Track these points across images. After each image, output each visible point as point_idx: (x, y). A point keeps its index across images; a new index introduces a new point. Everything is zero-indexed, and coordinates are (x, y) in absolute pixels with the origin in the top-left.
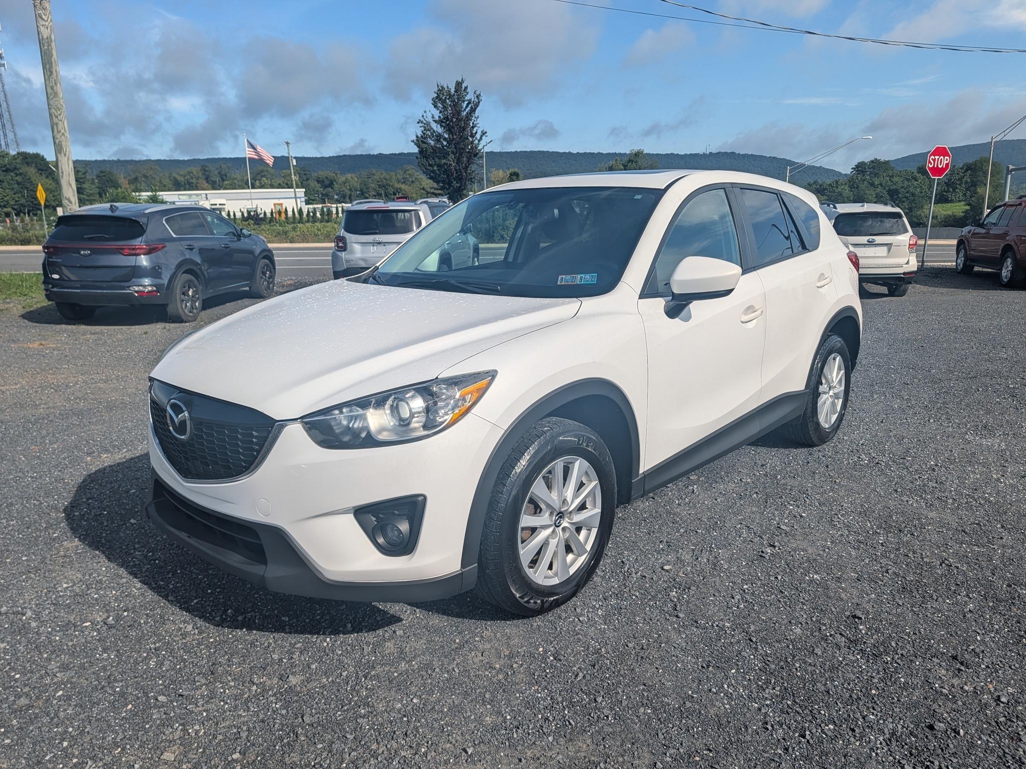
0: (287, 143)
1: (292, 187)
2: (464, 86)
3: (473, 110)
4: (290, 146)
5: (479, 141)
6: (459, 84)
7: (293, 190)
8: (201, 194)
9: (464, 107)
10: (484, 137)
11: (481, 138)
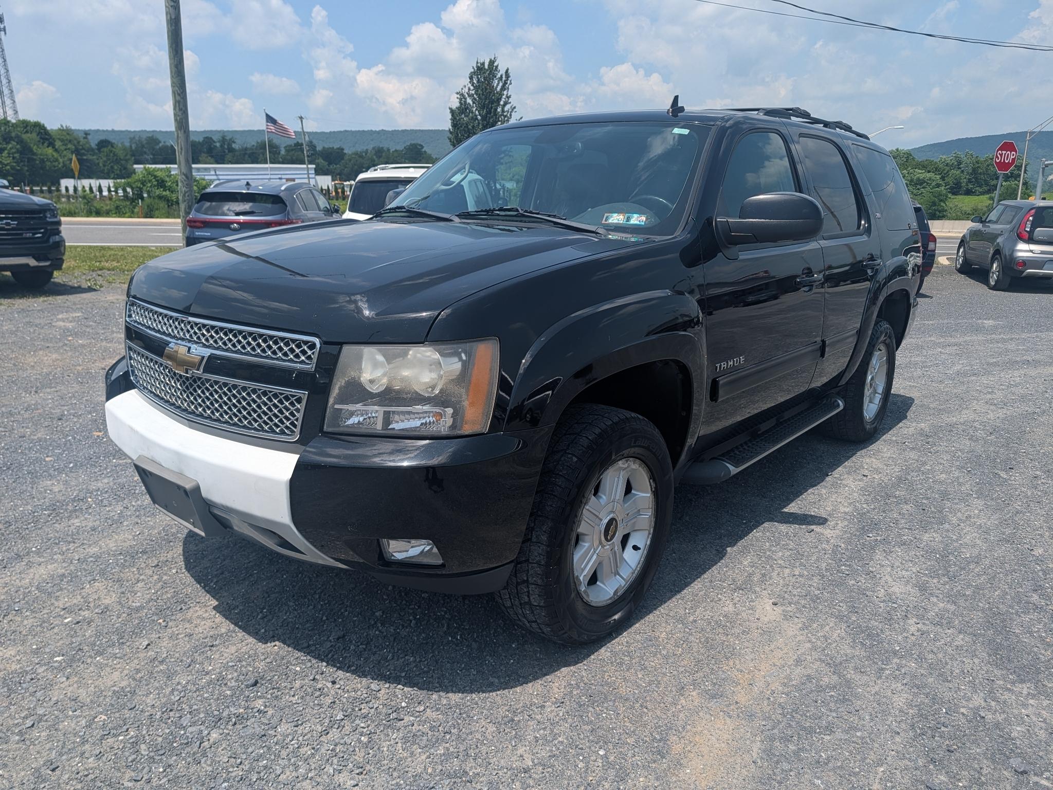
0: (301, 118)
1: (303, 163)
2: (496, 64)
3: (503, 88)
4: (304, 121)
6: (492, 62)
7: (305, 166)
8: (209, 168)
9: (495, 85)
10: (513, 114)
11: (511, 115)
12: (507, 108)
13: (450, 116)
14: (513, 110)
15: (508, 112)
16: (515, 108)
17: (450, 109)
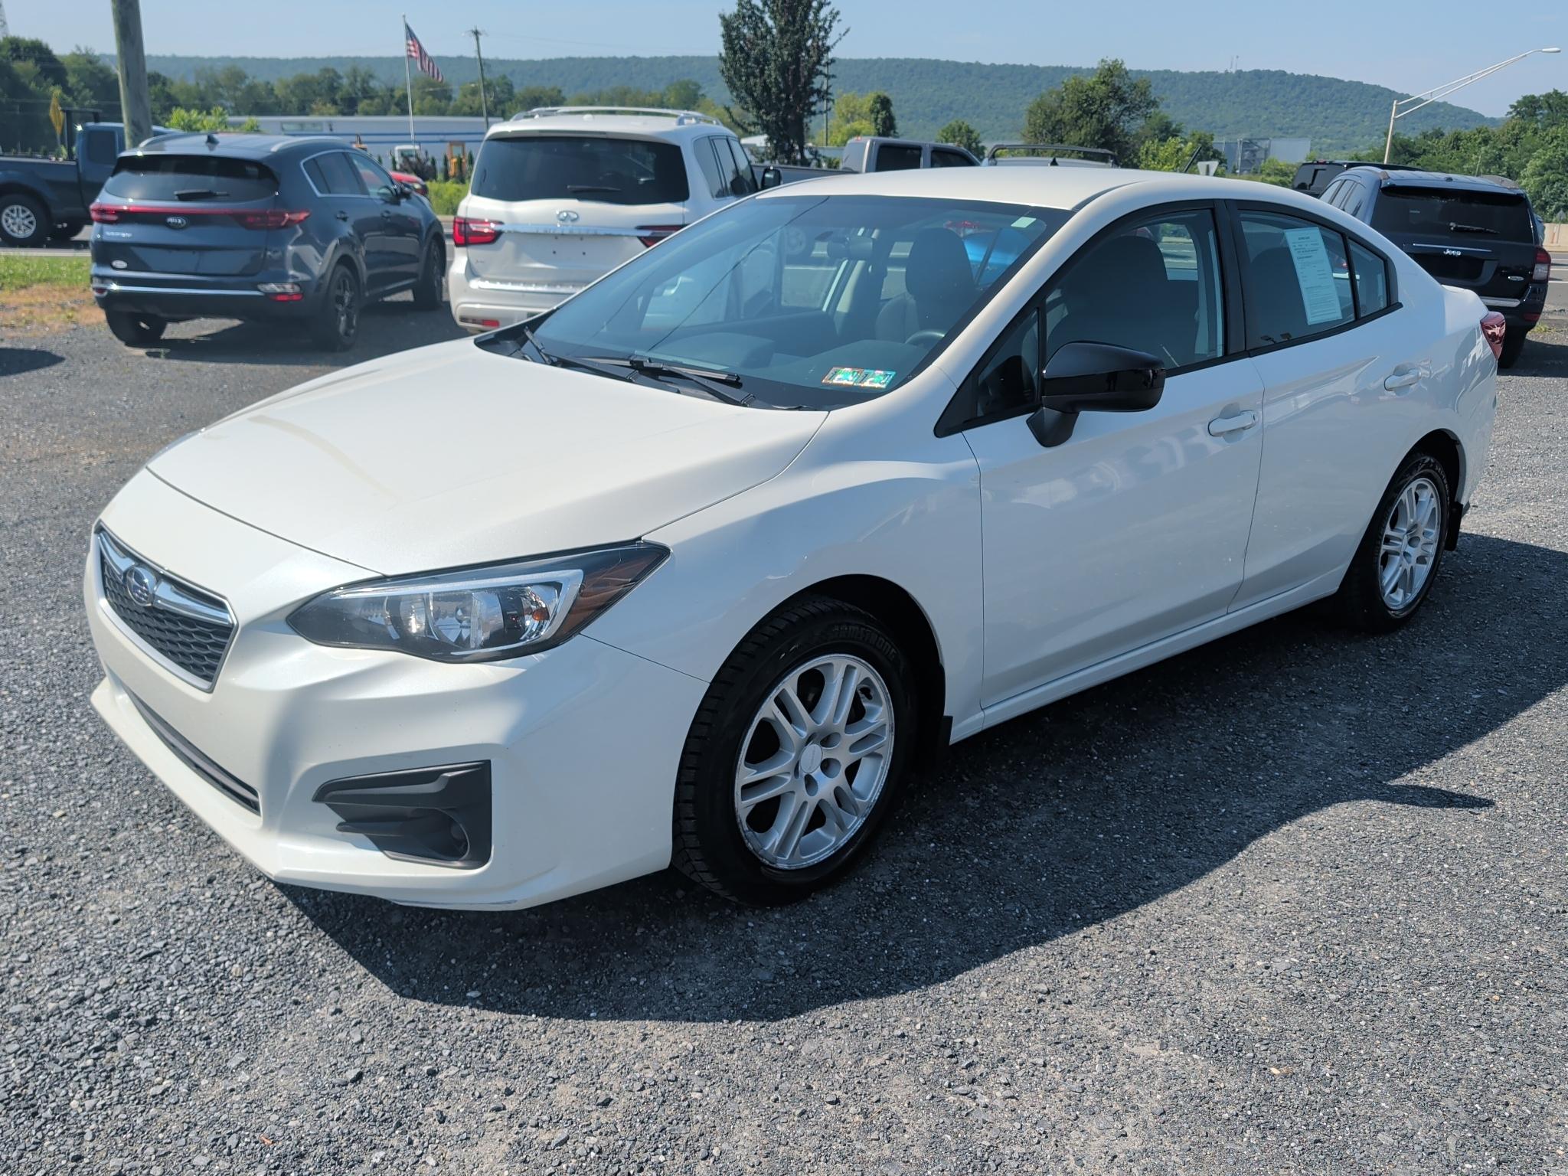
0: (476, 33)
1: (481, 114)
4: (480, 37)
5: (827, 32)
8: (320, 123)
10: (834, 24)
11: (830, 27)
12: (823, 14)
13: (721, 30)
14: (834, 18)
15: (825, 20)
16: (838, 13)
17: (723, 18)
